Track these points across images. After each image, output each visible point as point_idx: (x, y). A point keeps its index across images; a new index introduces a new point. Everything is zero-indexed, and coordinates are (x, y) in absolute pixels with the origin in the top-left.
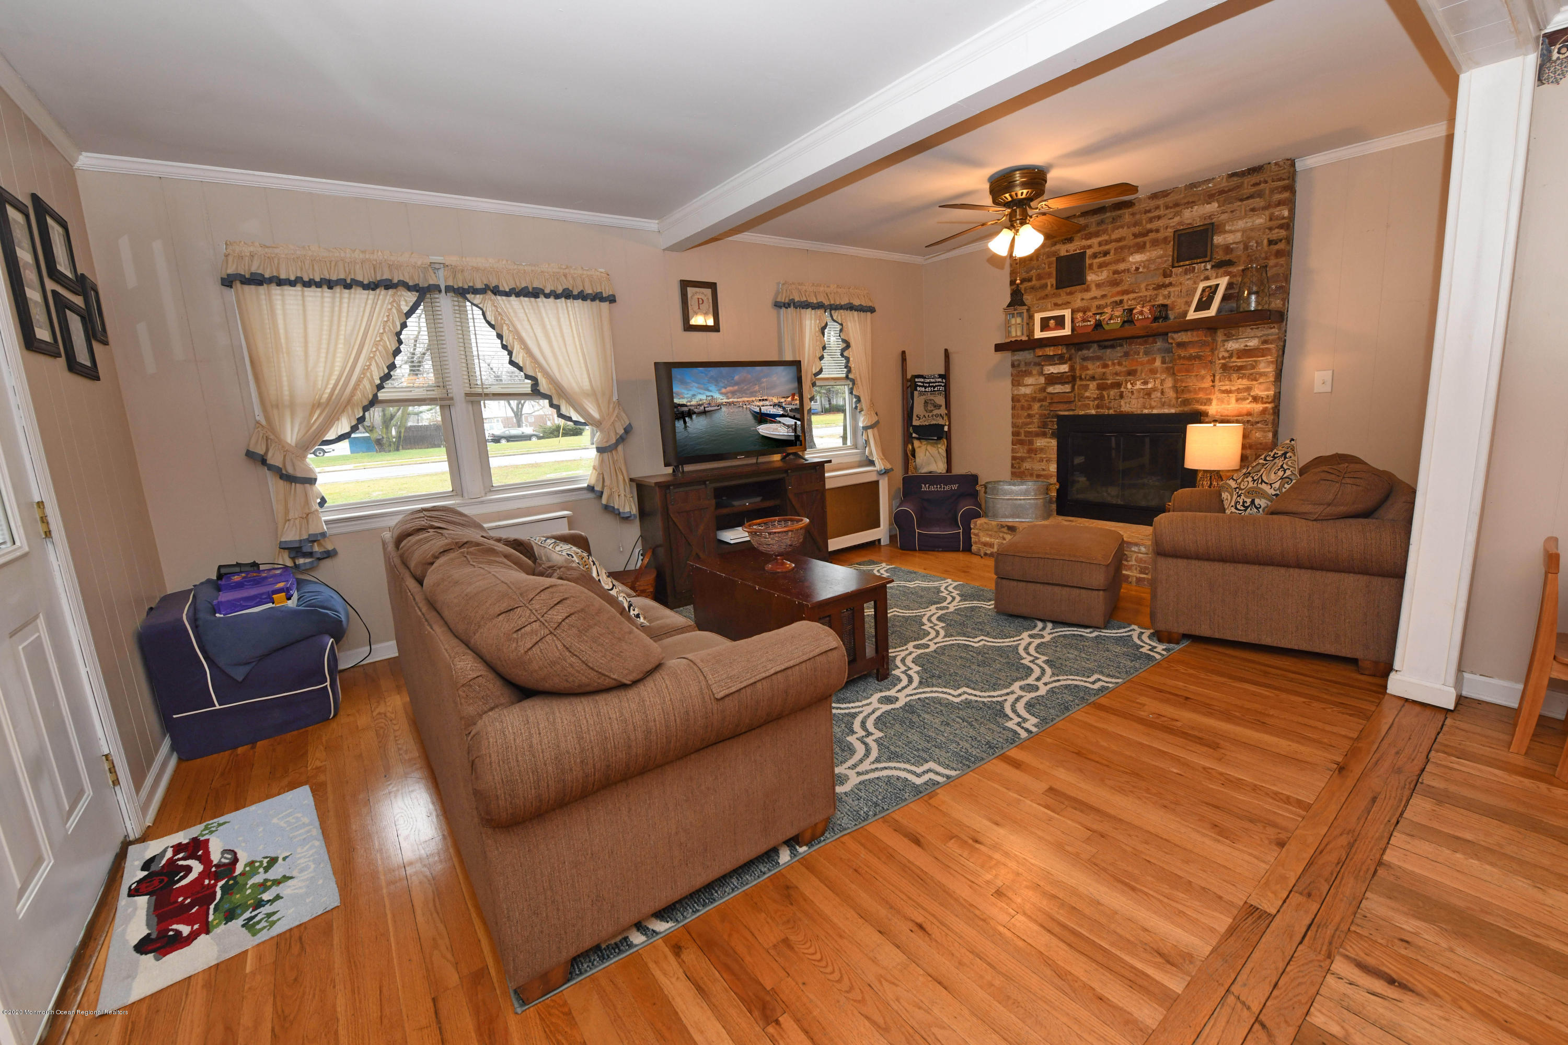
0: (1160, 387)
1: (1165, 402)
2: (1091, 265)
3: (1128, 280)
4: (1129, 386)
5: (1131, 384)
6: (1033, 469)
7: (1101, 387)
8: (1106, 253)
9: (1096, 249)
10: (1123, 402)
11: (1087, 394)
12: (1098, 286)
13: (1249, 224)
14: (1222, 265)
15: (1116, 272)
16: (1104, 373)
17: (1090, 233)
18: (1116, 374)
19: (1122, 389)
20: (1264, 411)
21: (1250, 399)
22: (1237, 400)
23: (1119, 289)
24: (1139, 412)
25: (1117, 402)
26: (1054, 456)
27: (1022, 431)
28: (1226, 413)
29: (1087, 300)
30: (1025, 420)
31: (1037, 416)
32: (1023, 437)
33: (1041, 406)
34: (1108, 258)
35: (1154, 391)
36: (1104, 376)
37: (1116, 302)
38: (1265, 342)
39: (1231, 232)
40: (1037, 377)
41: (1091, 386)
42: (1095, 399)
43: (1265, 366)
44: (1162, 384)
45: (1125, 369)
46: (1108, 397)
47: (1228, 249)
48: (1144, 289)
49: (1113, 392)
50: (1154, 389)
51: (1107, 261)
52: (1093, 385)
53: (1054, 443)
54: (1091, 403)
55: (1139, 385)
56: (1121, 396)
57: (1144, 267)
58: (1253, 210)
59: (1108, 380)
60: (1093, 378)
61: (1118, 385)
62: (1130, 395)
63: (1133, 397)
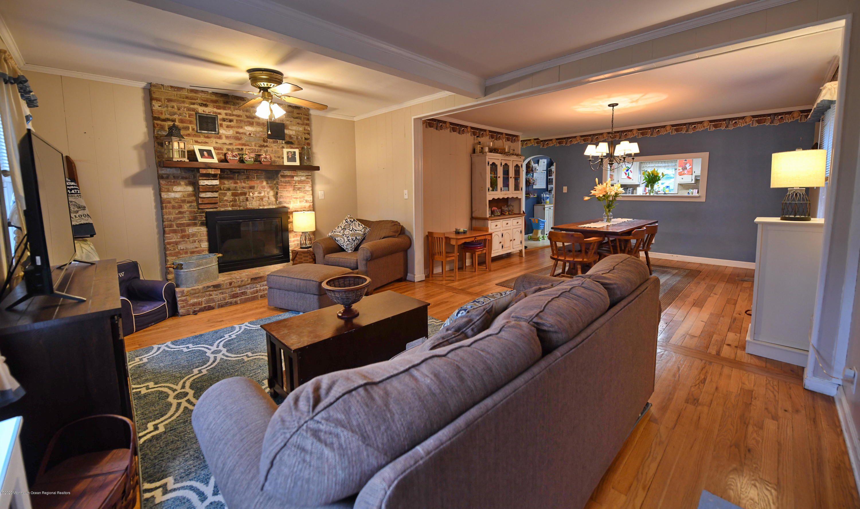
0: (267, 195)
1: (270, 203)
2: (221, 125)
3: (245, 139)
4: (251, 194)
5: (252, 193)
6: (187, 249)
7: (234, 195)
8: (231, 121)
9: (223, 116)
10: (248, 203)
11: (225, 198)
12: (227, 137)
13: (297, 129)
14: (290, 143)
15: (237, 133)
16: (236, 187)
17: (219, 106)
18: (243, 188)
19: (247, 196)
20: (310, 206)
21: (305, 201)
22: (300, 202)
23: (240, 142)
24: (257, 208)
25: (244, 203)
26: (205, 238)
27: (174, 223)
28: (296, 207)
29: (220, 144)
30: (176, 216)
31: (188, 213)
32: (175, 227)
33: (190, 206)
34: (232, 123)
35: (265, 197)
36: (235, 189)
37: (239, 149)
38: (307, 178)
39: (291, 130)
40: (185, 187)
41: (228, 194)
42: (231, 201)
43: (308, 188)
44: (268, 194)
45: (248, 185)
46: (239, 200)
47: (290, 137)
48: (254, 145)
49: (241, 198)
50: (264, 197)
51: (232, 125)
52: (229, 193)
53: (204, 230)
54: (228, 204)
55: (256, 194)
56: (247, 200)
57: (254, 134)
58: (298, 123)
59: (238, 190)
60: (229, 189)
61: (245, 194)
62: (252, 199)
63: (253, 200)
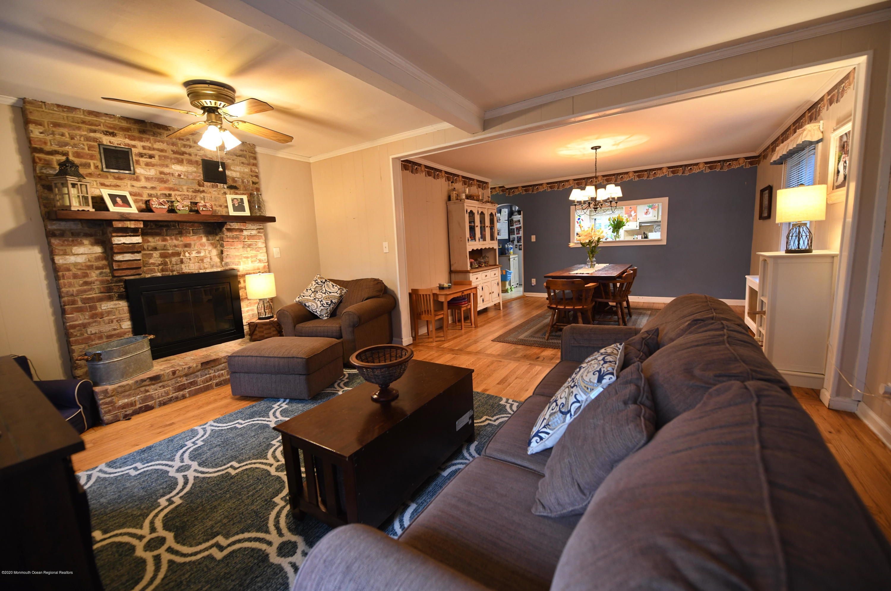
0: (209, 255)
1: (213, 265)
2: (138, 162)
3: (173, 181)
4: (187, 254)
5: (189, 253)
6: (101, 332)
7: (163, 256)
8: (151, 157)
9: (140, 150)
10: (183, 266)
11: (151, 261)
12: (148, 179)
13: (242, 170)
14: (233, 188)
15: (161, 173)
16: (165, 245)
17: (133, 136)
18: (175, 246)
19: (181, 257)
20: (264, 267)
21: (258, 261)
22: (252, 262)
23: (166, 185)
24: (197, 272)
25: (178, 266)
26: (127, 315)
27: (78, 299)
28: (248, 269)
29: (137, 187)
30: (80, 288)
31: (98, 283)
32: (80, 304)
33: (101, 273)
34: (152, 160)
35: (205, 258)
36: (165, 248)
37: (165, 194)
38: (259, 232)
39: (234, 171)
40: (90, 247)
41: (154, 255)
42: (160, 265)
43: (261, 244)
44: (209, 253)
45: (181, 243)
46: (171, 262)
47: (234, 180)
48: (185, 190)
49: (174, 259)
50: (205, 257)
51: (153, 163)
52: (156, 254)
53: (123, 305)
54: (156, 268)
55: (194, 254)
56: (182, 262)
57: (185, 175)
58: (243, 163)
59: (169, 250)
60: (155, 249)
61: (178, 254)
62: (188, 260)
63: (190, 262)
